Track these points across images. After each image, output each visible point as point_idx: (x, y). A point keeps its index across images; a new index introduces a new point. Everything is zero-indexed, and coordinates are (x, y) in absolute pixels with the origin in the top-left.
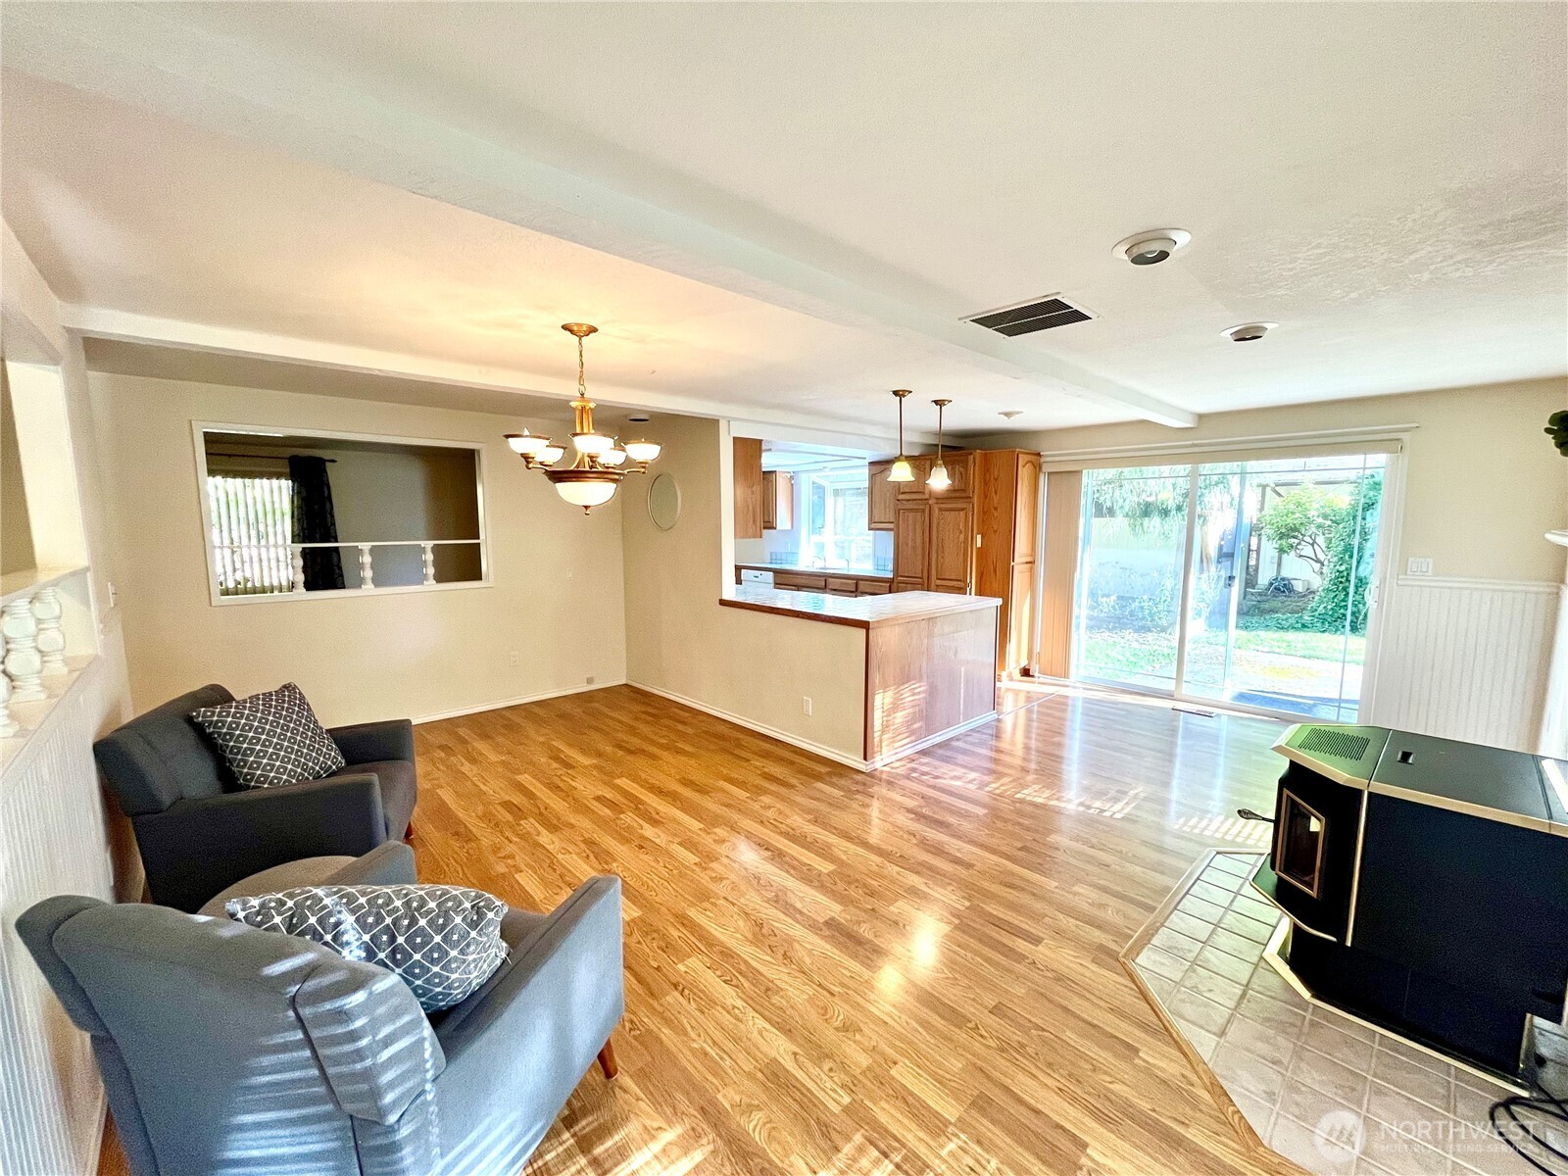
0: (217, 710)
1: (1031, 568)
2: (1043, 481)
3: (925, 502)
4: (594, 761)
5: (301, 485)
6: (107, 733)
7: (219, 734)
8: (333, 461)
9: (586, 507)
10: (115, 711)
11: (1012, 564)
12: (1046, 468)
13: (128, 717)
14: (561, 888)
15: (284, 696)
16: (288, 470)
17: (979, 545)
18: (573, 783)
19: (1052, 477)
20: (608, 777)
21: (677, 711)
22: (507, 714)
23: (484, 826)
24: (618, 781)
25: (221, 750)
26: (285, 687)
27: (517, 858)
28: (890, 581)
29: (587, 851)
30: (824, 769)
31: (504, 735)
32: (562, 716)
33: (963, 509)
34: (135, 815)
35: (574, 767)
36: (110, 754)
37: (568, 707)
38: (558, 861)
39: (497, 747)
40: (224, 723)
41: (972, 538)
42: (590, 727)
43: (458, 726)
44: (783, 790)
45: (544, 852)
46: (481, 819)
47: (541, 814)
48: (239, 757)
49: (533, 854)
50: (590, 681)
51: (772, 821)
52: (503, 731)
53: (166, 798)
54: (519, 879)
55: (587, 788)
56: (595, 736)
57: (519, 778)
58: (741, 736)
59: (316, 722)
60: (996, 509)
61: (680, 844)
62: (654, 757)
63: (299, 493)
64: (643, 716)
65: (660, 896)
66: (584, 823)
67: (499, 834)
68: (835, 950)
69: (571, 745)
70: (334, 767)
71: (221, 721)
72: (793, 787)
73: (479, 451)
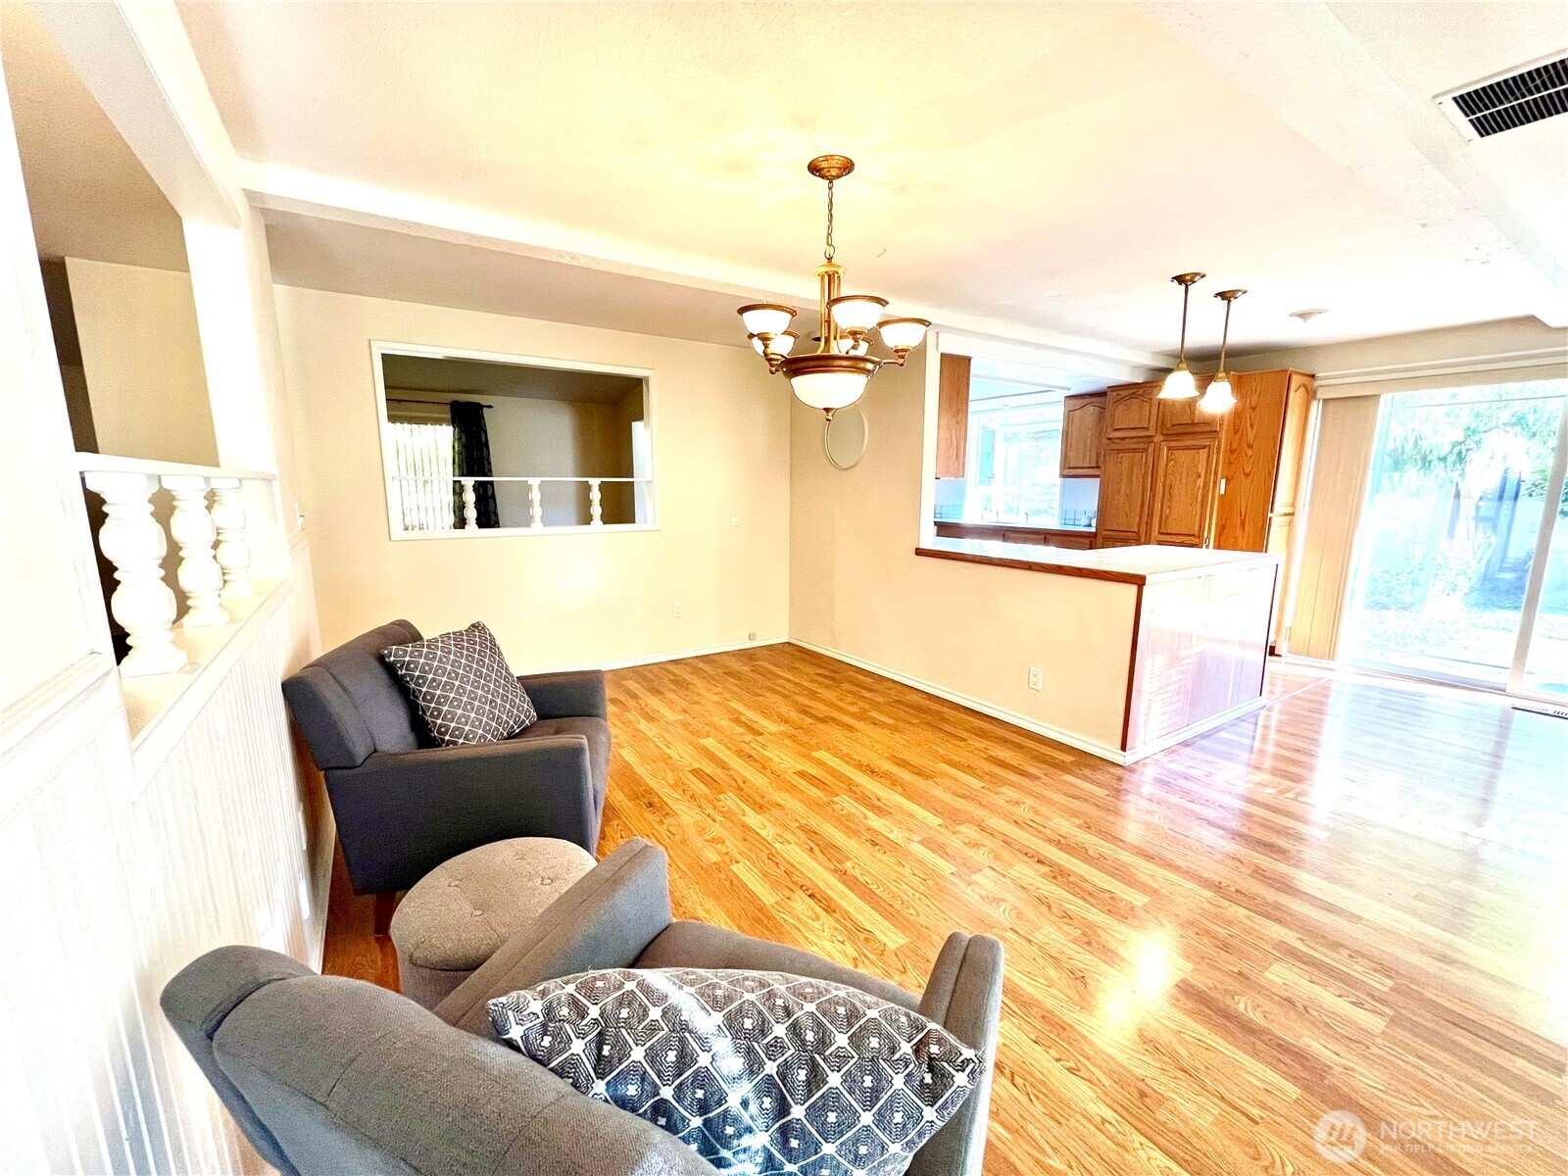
0: (409, 649)
1: (1290, 524)
2: (1316, 409)
3: (1149, 440)
4: (782, 728)
5: (461, 431)
6: (296, 671)
7: (412, 677)
8: (490, 407)
9: (827, 410)
10: (305, 645)
11: (1270, 515)
12: (1322, 394)
13: (318, 652)
14: (792, 891)
15: (475, 636)
16: (449, 416)
17: (1222, 492)
18: (766, 753)
19: (1331, 406)
20: (805, 749)
21: (855, 675)
22: (671, 668)
23: (679, 797)
24: (817, 754)
25: (414, 696)
26: (473, 626)
27: (727, 843)
28: (1093, 536)
29: (811, 843)
30: (1068, 758)
31: (675, 692)
32: (731, 674)
33: (1204, 447)
34: (326, 770)
35: (762, 734)
36: (299, 694)
37: (735, 665)
38: (778, 852)
39: (670, 704)
40: (416, 664)
41: (1215, 483)
42: (763, 687)
43: (626, 679)
44: (1025, 782)
45: (756, 837)
46: (672, 787)
47: (740, 788)
48: (433, 705)
49: (745, 840)
50: (751, 637)
51: (1029, 823)
52: (672, 686)
53: (360, 751)
54: (735, 870)
55: (785, 760)
56: (773, 698)
57: (703, 741)
58: (945, 710)
59: (507, 669)
60: (1250, 446)
61: (921, 842)
62: (851, 728)
63: (460, 439)
64: (820, 679)
65: (923, 916)
66: (792, 803)
67: (698, 810)
68: (1213, 1036)
69: (749, 707)
70: (527, 722)
71: (414, 662)
72: (1037, 778)
73: (647, 379)
